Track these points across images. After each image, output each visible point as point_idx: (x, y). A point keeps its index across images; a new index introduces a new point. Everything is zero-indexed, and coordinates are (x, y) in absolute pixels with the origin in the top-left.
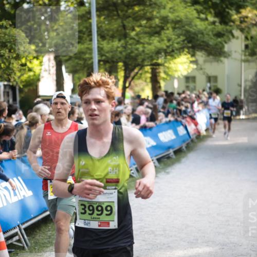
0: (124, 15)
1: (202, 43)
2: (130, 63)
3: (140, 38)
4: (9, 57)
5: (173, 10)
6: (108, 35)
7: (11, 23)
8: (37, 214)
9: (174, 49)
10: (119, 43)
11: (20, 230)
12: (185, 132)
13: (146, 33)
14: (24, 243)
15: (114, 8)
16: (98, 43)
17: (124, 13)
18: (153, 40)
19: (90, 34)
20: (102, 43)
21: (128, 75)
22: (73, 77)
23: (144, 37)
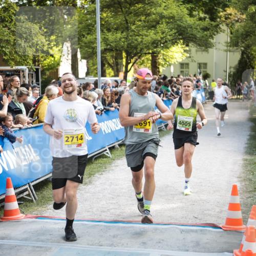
0: (127, 11)
1: (191, 36)
2: (131, 51)
3: (139, 31)
5: (167, 8)
8: (44, 175)
9: (167, 40)
10: (121, 35)
11: (30, 186)
13: (145, 26)
14: (33, 197)
15: (119, 6)
17: (127, 9)
20: (108, 34)
22: (87, 62)
23: (143, 30)
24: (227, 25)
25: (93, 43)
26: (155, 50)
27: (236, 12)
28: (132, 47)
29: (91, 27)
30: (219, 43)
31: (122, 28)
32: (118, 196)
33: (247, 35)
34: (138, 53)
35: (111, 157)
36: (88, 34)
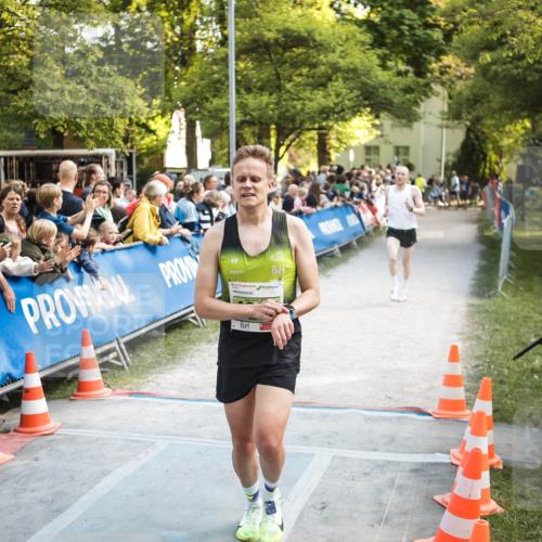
0: (279, 59)
1: (383, 101)
2: (284, 125)
3: (299, 91)
5: (344, 54)
6: (255, 87)
9: (345, 107)
10: (269, 98)
11: (119, 344)
12: (358, 222)
13: (308, 85)
14: (124, 362)
15: (265, 50)
17: (279, 56)
18: (316, 95)
20: (247, 97)
22: (212, 143)
23: (304, 90)
24: (443, 84)
25: (222, 111)
26: (324, 124)
27: (459, 61)
28: (287, 119)
29: (219, 86)
30: (430, 113)
31: (271, 87)
33: (475, 100)
34: (297, 129)
36: (215, 96)
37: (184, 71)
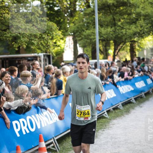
0: (114, 12)
2: (117, 41)
3: (124, 26)
4: (47, 39)
5: (143, 8)
6: (104, 25)
7: (48, 19)
8: (64, 131)
9: (144, 32)
10: (111, 29)
11: (54, 140)
12: (151, 82)
13: (127, 23)
14: (57, 148)
15: (108, 8)
16: (99, 30)
17: (114, 11)
18: (131, 27)
19: (94, 24)
20: (101, 29)
21: (116, 48)
22: (83, 49)
23: (126, 25)
25: (90, 36)
31: (111, 24)
32: (119, 147)
35: (108, 117)
36: (87, 29)
37: (72, 19)
